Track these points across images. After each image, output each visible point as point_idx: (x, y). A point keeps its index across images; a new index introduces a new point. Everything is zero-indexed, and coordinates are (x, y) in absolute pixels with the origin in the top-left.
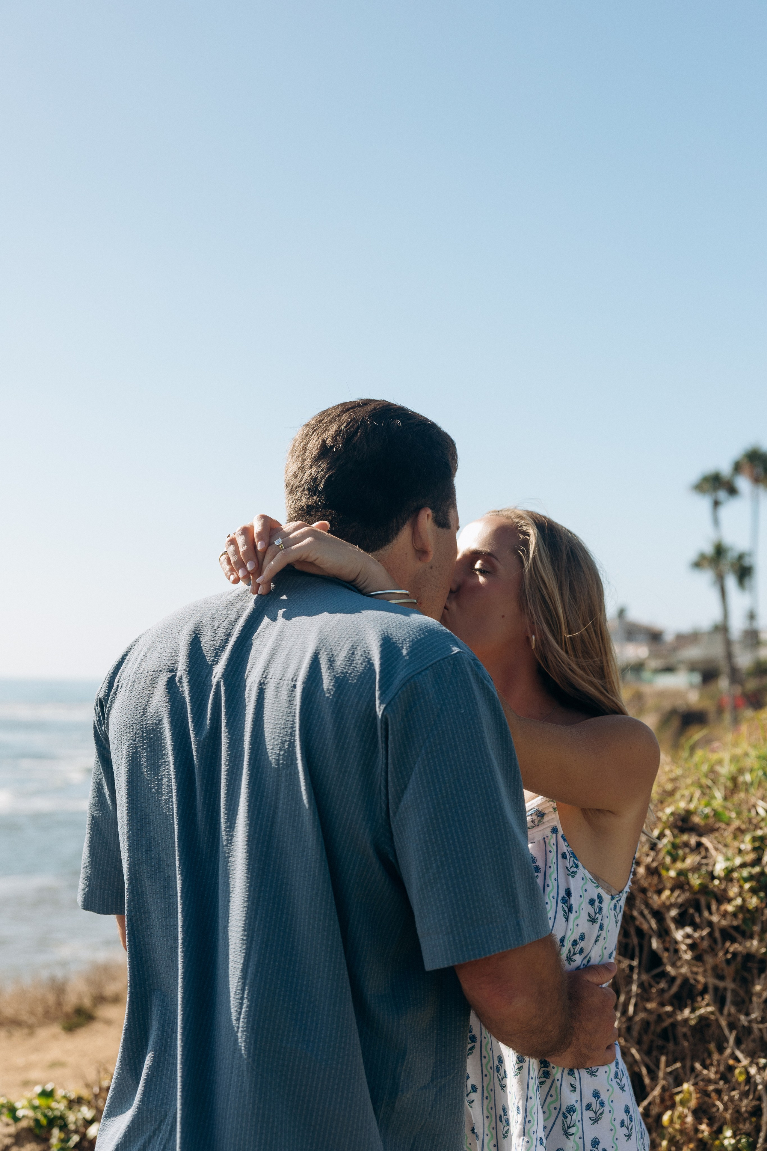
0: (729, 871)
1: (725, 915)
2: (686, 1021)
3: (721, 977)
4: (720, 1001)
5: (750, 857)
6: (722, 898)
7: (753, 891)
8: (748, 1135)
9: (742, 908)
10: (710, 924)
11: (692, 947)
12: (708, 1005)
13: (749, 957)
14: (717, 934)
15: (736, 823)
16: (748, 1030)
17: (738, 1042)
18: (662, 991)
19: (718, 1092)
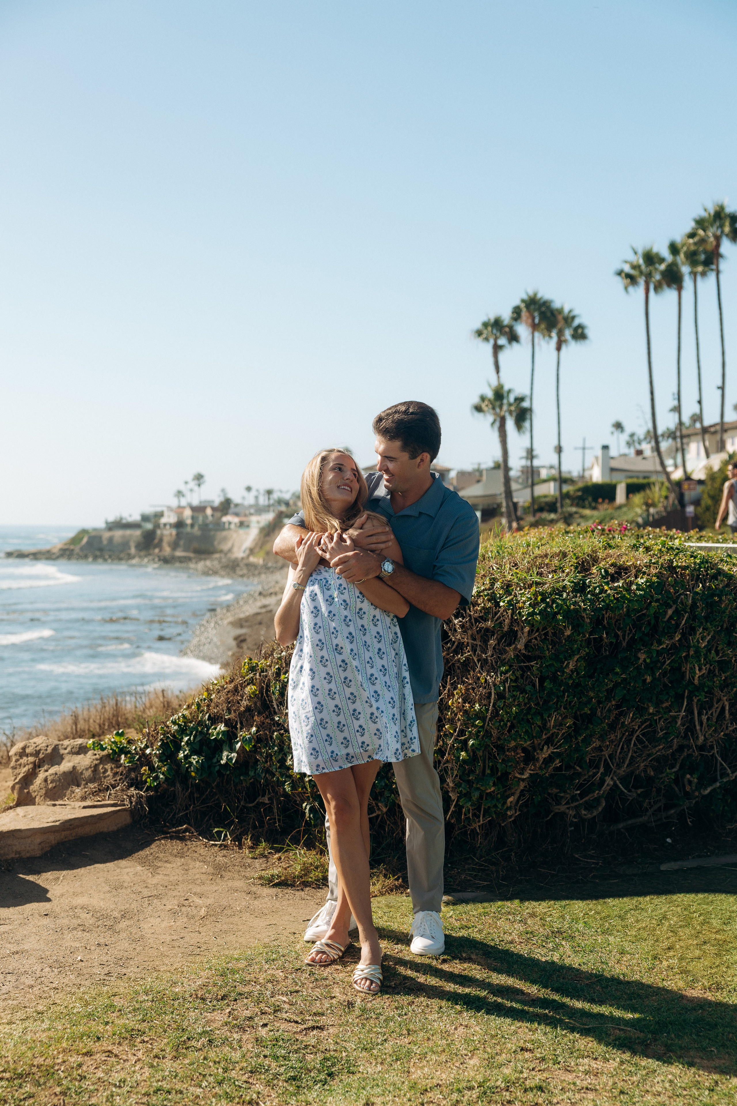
0: (479, 592)
1: (476, 612)
2: (459, 660)
3: (475, 639)
4: (474, 650)
5: (487, 587)
6: (477, 604)
7: (489, 600)
8: (485, 705)
9: (483, 608)
10: (470, 616)
11: (462, 626)
12: (469, 652)
13: (487, 630)
14: (473, 621)
15: (483, 573)
16: (486, 660)
17: (482, 667)
18: (449, 648)
19: (473, 689)
